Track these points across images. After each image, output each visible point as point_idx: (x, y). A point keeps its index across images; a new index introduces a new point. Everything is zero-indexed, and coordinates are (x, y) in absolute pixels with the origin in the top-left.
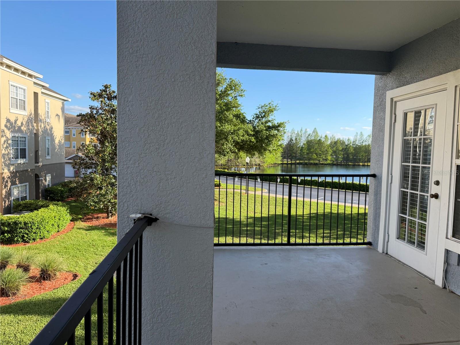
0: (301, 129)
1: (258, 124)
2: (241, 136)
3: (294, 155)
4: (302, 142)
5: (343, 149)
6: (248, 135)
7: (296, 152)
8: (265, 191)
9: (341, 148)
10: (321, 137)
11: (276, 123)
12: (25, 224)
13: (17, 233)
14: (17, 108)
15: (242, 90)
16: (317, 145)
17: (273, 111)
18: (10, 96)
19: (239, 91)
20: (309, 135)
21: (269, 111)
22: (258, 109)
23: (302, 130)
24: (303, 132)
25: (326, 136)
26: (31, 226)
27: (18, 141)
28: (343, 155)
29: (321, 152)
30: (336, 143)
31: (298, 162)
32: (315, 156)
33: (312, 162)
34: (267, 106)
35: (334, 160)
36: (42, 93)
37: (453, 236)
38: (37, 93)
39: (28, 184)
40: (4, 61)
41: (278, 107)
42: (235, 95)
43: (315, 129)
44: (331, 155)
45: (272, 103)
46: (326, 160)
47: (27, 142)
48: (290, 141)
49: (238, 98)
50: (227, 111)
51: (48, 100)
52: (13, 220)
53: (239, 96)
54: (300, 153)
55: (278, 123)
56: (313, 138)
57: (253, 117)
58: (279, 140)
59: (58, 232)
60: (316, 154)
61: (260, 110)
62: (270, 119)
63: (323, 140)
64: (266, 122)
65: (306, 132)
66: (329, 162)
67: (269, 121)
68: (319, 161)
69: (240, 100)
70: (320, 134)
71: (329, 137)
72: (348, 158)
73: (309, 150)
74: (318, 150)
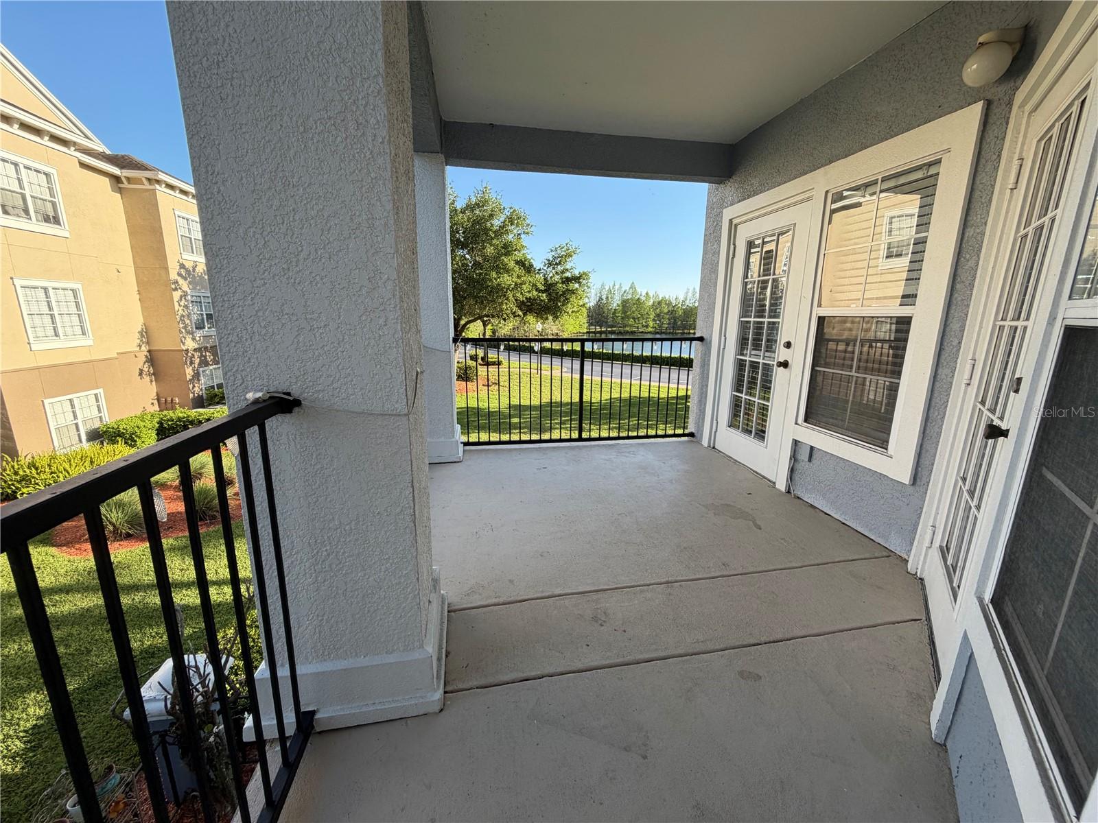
0: (613, 283)
2: (527, 292)
3: (605, 320)
4: (616, 303)
5: (669, 311)
6: (536, 290)
7: (607, 316)
9: (666, 311)
10: (641, 295)
16: (635, 306)
20: (625, 292)
23: (614, 285)
24: (617, 287)
25: (647, 294)
28: (669, 320)
29: (640, 316)
30: (659, 303)
31: (609, 329)
32: (631, 321)
33: (628, 329)
35: (657, 327)
37: (806, 421)
43: (633, 283)
44: (654, 320)
46: (647, 326)
48: (599, 300)
54: (613, 318)
56: (630, 297)
58: (581, 298)
60: (633, 318)
63: (643, 298)
65: (621, 287)
66: (650, 329)
68: (638, 328)
70: (639, 290)
71: (651, 294)
72: (675, 323)
73: (624, 312)
74: (637, 313)
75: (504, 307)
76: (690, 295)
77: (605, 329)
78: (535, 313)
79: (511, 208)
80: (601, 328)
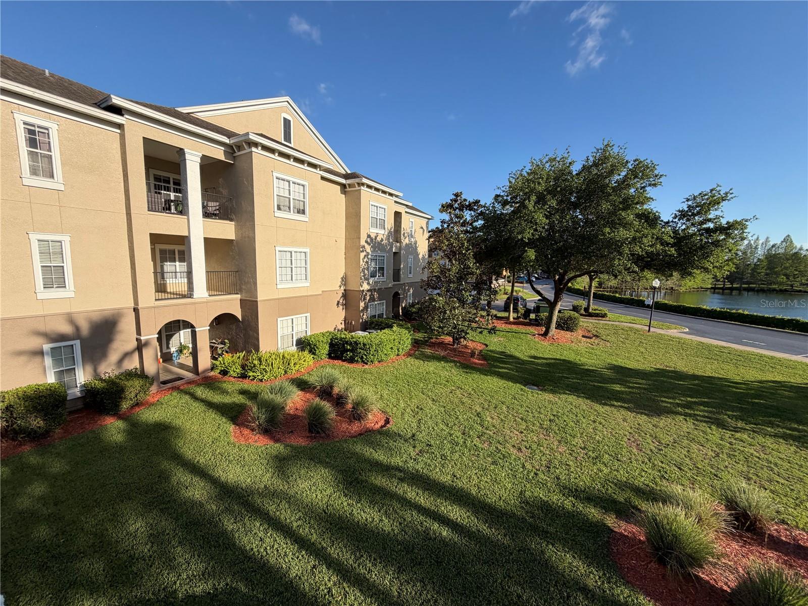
1: (684, 227)
4: (757, 258)
7: (744, 271)
8: (685, 331)
10: (801, 249)
11: (724, 222)
12: (364, 345)
13: (357, 353)
14: (377, 228)
15: (656, 176)
16: (790, 261)
17: (718, 203)
18: (371, 216)
19: (651, 177)
20: (773, 246)
21: (710, 204)
22: (686, 203)
23: (758, 239)
24: (761, 242)
26: (369, 348)
27: (376, 260)
29: (797, 273)
31: (745, 286)
32: (783, 278)
33: (775, 287)
36: (406, 212)
38: (401, 213)
39: (385, 301)
40: (363, 181)
41: (731, 194)
42: (643, 185)
43: (788, 236)
45: (718, 189)
47: (385, 261)
49: (648, 189)
50: (624, 209)
51: (413, 219)
52: (355, 340)
53: (650, 185)
54: (752, 274)
55: (728, 223)
56: (781, 251)
57: (673, 215)
59: (398, 355)
60: (785, 275)
61: (690, 203)
62: (710, 216)
63: (804, 253)
64: (702, 223)
65: (767, 240)
67: (710, 220)
68: (792, 286)
69: (651, 192)
70: (798, 244)
73: (771, 268)
74: (792, 269)
75: (616, 262)
77: (738, 286)
78: (654, 269)
79: (635, 161)
80: (732, 284)
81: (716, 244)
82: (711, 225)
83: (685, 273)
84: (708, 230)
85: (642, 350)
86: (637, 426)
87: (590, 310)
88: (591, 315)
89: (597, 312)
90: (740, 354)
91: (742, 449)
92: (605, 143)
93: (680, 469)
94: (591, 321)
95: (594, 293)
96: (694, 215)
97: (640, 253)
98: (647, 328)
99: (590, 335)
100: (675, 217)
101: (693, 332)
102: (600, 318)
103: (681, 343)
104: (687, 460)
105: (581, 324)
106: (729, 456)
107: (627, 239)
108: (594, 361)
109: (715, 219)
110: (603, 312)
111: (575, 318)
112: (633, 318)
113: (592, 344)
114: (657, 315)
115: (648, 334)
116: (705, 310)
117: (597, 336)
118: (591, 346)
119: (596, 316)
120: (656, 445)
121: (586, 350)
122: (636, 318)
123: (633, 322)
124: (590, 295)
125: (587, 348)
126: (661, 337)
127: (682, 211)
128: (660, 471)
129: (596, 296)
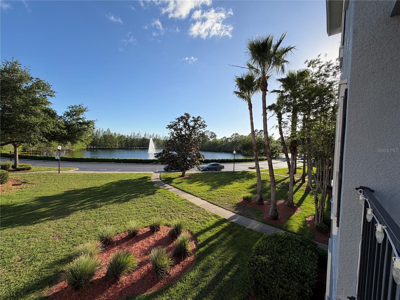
0: (99, 128)
1: (69, 120)
4: (100, 136)
7: (97, 142)
8: (77, 169)
9: (124, 140)
10: (112, 134)
11: (86, 120)
15: (51, 91)
16: (110, 138)
17: (83, 112)
19: (48, 91)
20: (105, 132)
21: (79, 111)
22: (69, 109)
24: (101, 130)
25: (115, 133)
28: (125, 143)
30: (121, 137)
32: (109, 144)
34: (77, 107)
41: (87, 109)
42: (44, 94)
43: (108, 129)
44: (119, 144)
45: (82, 105)
46: (116, 146)
49: (48, 97)
53: (48, 95)
54: (99, 142)
55: (88, 121)
56: (107, 134)
57: (64, 114)
60: (109, 143)
61: (71, 109)
62: (80, 117)
63: (113, 135)
64: (77, 119)
66: (117, 147)
67: (80, 119)
68: (112, 147)
69: (49, 99)
70: (111, 132)
71: (117, 134)
72: (128, 145)
73: (105, 140)
74: (111, 141)
75: (32, 136)
76: (133, 134)
77: (96, 147)
78: (57, 140)
80: (93, 147)
81: (84, 130)
82: (81, 121)
83: (73, 143)
84: (80, 123)
85: (56, 184)
86: (57, 226)
87: (18, 167)
88: (18, 170)
89: (23, 167)
90: (99, 175)
91: (103, 213)
92: (15, 60)
93: (81, 236)
94: (19, 173)
95: (19, 155)
96: (74, 115)
97: (47, 132)
98: (58, 172)
99: (18, 183)
100: (65, 115)
101: (81, 169)
102: (26, 171)
103: (75, 175)
104: (84, 230)
105: (10, 177)
106: (99, 219)
107: (37, 123)
108: (24, 199)
109: (82, 119)
110: (28, 167)
111: (4, 174)
112: (49, 167)
113: (21, 189)
114: (62, 164)
115: (59, 174)
116: (84, 159)
117: (25, 183)
118: (21, 190)
119: (23, 170)
120: (69, 231)
121: (17, 194)
122: (51, 167)
123: (49, 169)
124: (16, 157)
125: (17, 192)
126: (65, 175)
127: (68, 112)
128: (72, 243)
129: (21, 157)
